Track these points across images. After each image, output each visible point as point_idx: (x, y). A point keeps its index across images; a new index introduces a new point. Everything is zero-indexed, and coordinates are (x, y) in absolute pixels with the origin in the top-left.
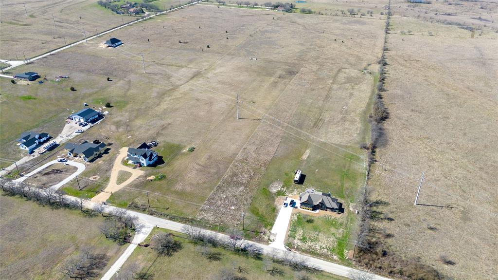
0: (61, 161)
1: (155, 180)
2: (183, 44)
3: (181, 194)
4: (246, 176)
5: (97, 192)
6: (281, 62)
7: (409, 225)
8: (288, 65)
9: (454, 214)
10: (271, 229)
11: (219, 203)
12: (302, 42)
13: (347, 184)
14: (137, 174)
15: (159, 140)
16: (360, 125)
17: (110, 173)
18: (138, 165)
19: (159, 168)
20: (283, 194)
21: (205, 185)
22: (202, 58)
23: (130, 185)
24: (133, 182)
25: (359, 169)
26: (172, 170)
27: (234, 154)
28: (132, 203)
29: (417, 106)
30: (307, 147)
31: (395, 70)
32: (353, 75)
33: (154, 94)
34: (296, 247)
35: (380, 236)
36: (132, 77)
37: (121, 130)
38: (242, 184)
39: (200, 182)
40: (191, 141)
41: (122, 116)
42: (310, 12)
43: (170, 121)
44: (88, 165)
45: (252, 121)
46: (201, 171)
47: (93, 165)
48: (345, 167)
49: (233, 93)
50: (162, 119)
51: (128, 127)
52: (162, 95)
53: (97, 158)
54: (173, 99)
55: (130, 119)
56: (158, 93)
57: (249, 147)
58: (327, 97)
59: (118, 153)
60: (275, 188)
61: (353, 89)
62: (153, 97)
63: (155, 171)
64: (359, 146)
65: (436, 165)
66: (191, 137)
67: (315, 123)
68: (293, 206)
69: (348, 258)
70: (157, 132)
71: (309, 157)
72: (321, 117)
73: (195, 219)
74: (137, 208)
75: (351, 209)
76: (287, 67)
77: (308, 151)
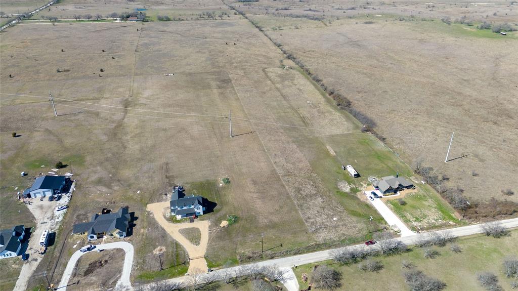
0: (89, 249)
1: (231, 224)
2: (66, 73)
3: (274, 226)
4: (309, 186)
5: (186, 263)
6: (202, 73)
8: (213, 75)
9: (472, 159)
10: (386, 223)
11: (319, 219)
12: (198, 50)
13: (390, 164)
14: (203, 226)
15: (179, 183)
16: (338, 114)
17: (171, 237)
18: (193, 216)
19: (218, 211)
20: (358, 191)
21: (286, 209)
22: (109, 85)
23: (212, 240)
24: (210, 236)
25: (382, 148)
26: (234, 207)
27: (272, 171)
29: (357, 88)
30: (323, 144)
31: (306, 62)
32: (279, 73)
33: (104, 138)
36: (44, 125)
37: (116, 188)
38: (315, 195)
39: (277, 208)
40: (214, 173)
41: (95, 172)
42: (168, 19)
43: (163, 160)
44: (130, 240)
45: (248, 135)
46: (263, 198)
47: (135, 237)
48: (370, 151)
49: (193, 113)
50: (152, 162)
51: (122, 182)
52: (114, 136)
53: (131, 228)
54: (135, 137)
55: (110, 173)
56: (105, 134)
57: (277, 160)
58: (284, 97)
59: (149, 213)
60: (347, 188)
61: (295, 84)
62: (105, 140)
63: (218, 215)
64: (359, 131)
65: (421, 128)
66: (209, 169)
67: (304, 122)
68: (378, 197)
69: (459, 219)
70: (164, 176)
71: (336, 152)
72: (301, 115)
73: (318, 243)
74: (251, 259)
75: (416, 182)
76: (213, 76)
77: (328, 147)
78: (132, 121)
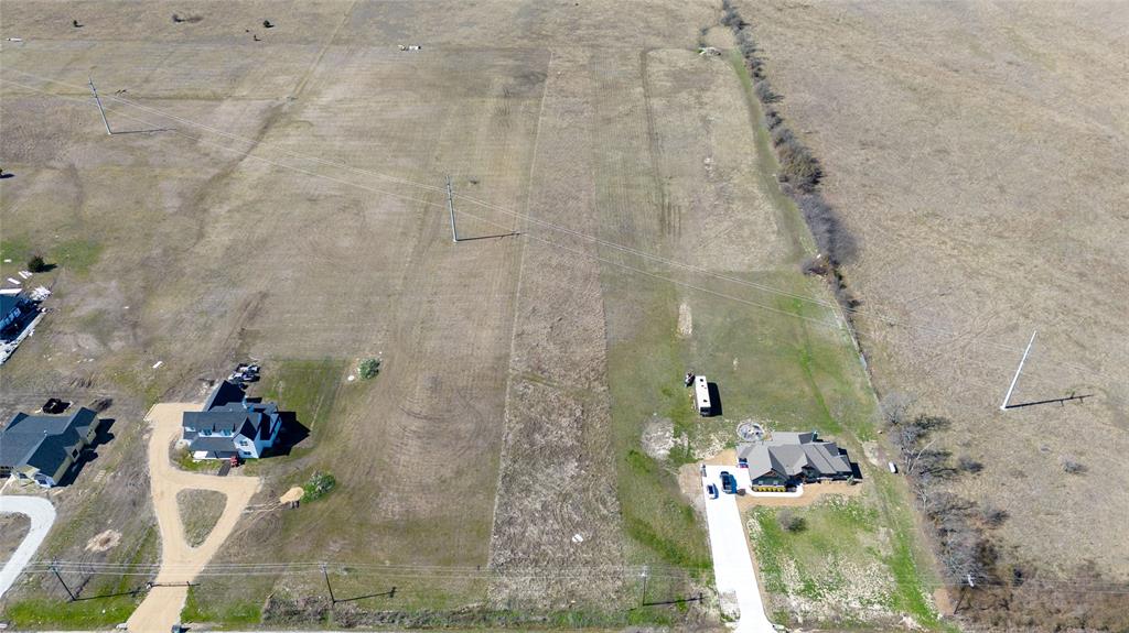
1: (307, 500)
2: (189, 25)
3: (408, 529)
4: (565, 422)
5: (138, 593)
6: (488, 49)
7: (1022, 474)
8: (510, 57)
9: (1095, 413)
10: (711, 581)
11: (533, 531)
13: (828, 389)
14: (240, 491)
15: (257, 355)
16: (768, 207)
17: (151, 512)
18: (232, 459)
19: (299, 456)
20: (690, 459)
21: (466, 481)
22: (263, 63)
23: (237, 538)
24: (239, 524)
25: (831, 335)
26: (344, 451)
27: (499, 359)
28: (273, 602)
29: (867, 130)
30: (676, 297)
31: (770, 38)
32: (681, 64)
33: (172, 203)
34: (800, 620)
35: (979, 524)
36: (73, 153)
37: (116, 345)
38: (568, 451)
39: (448, 473)
40: (354, 341)
41: (99, 294)
43: (262, 285)
44: (60, 498)
45: (499, 243)
46: (432, 435)
47: (75, 492)
48: (794, 336)
49: (403, 161)
50: (234, 285)
51: (139, 332)
52: (196, 201)
53: (81, 463)
54: (238, 210)
55: (129, 299)
56: (181, 195)
57: (529, 328)
58: (653, 137)
59: (146, 429)
60: (660, 444)
61: (701, 104)
62: (171, 211)
63: (292, 469)
64: (796, 268)
65: (988, 285)
66: (349, 326)
67: (662, 220)
68: (734, 491)
69: (940, 616)
70: (239, 329)
71: (695, 327)
72: (667, 201)
73: (489, 606)
74: (295, 618)
75: (874, 461)
76: (511, 62)
77: (684, 307)
78: (256, 167)
